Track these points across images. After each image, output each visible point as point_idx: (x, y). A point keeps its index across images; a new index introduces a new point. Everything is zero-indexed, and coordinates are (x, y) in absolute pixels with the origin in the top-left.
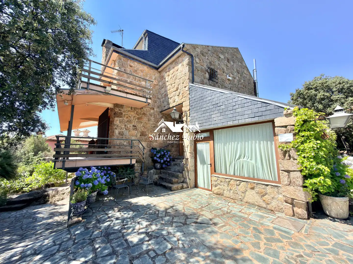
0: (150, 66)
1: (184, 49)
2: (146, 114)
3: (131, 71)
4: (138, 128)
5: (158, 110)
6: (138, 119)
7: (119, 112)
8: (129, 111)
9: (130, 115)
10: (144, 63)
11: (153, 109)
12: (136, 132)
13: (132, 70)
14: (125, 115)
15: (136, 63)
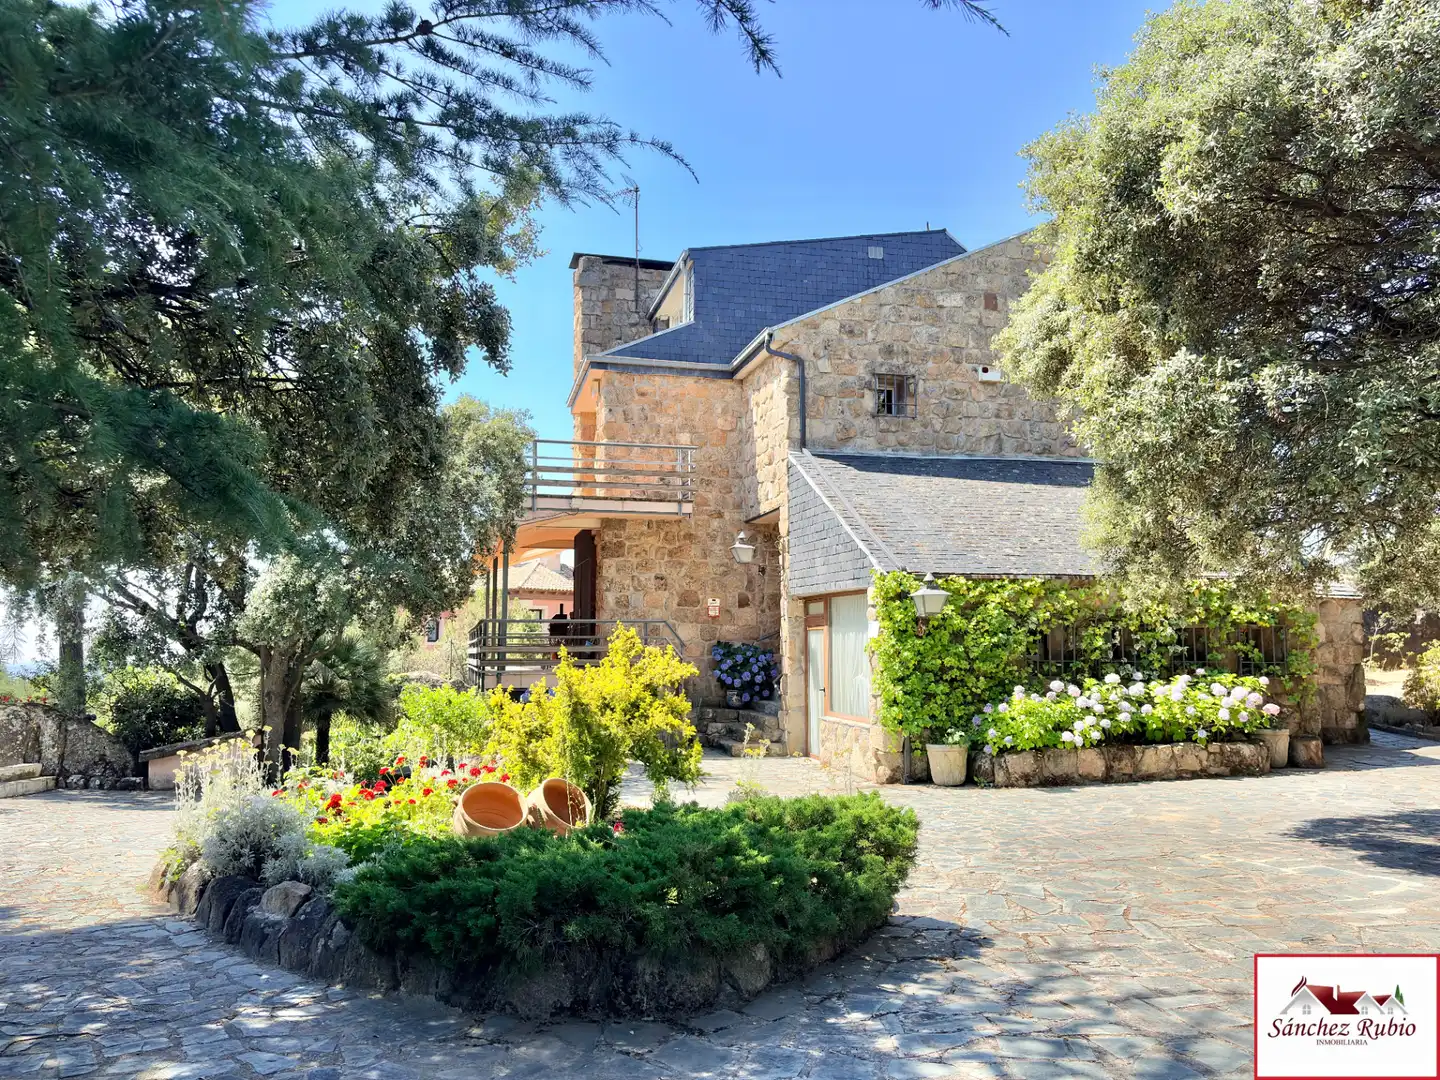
0: (704, 373)
1: (773, 347)
2: (696, 537)
3: (643, 409)
4: (669, 581)
5: (736, 516)
6: (671, 554)
7: (615, 540)
8: (642, 534)
9: (647, 547)
10: (683, 372)
11: (720, 515)
12: (666, 593)
13: (646, 407)
14: (630, 547)
15: (657, 378)
